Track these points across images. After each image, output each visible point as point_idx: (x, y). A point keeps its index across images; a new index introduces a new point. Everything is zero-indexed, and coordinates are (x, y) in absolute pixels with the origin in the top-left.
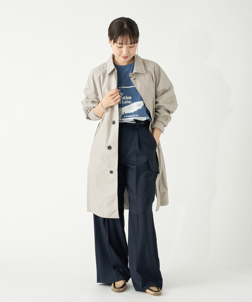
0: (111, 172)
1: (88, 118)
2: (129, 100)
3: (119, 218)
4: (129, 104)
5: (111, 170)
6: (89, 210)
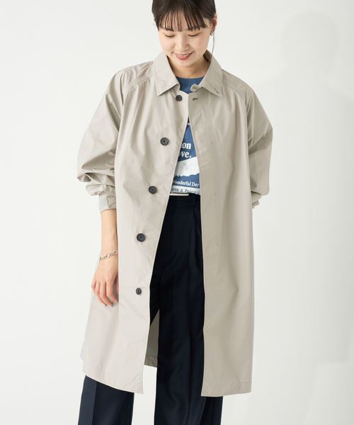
0: (139, 291)
5: (138, 286)
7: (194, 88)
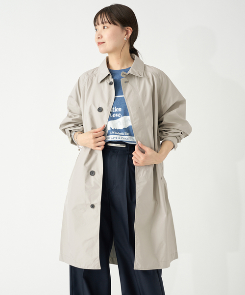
0: (93, 206)
1: (73, 142)
2: (118, 113)
3: (100, 268)
4: (118, 118)
5: (92, 203)
6: (62, 259)
7: (123, 74)
